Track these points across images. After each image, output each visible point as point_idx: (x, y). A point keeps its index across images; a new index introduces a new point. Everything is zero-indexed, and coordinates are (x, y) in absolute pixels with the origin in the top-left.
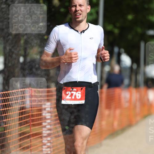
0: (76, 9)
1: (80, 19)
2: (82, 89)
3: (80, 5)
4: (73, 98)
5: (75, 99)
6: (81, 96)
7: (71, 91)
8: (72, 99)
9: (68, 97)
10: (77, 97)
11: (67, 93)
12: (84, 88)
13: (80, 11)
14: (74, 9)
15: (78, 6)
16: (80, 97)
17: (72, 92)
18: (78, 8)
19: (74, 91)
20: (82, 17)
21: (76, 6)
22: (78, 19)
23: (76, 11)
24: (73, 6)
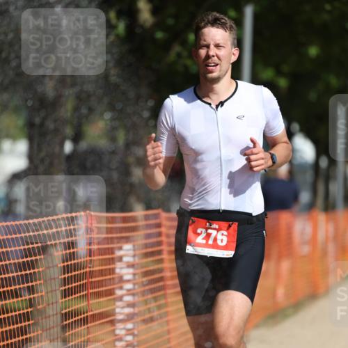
0: (208, 52)
1: (215, 75)
2: (230, 226)
3: (217, 46)
4: (211, 242)
5: (215, 246)
6: (228, 242)
7: (207, 229)
8: (207, 245)
9: (200, 240)
10: (219, 242)
11: (199, 231)
12: (235, 226)
13: (216, 58)
14: (203, 52)
15: (212, 47)
16: (224, 243)
17: (210, 231)
18: (213, 51)
19: (214, 229)
20: (220, 71)
21: (208, 46)
22: (210, 75)
23: (208, 57)
24: (202, 47)
